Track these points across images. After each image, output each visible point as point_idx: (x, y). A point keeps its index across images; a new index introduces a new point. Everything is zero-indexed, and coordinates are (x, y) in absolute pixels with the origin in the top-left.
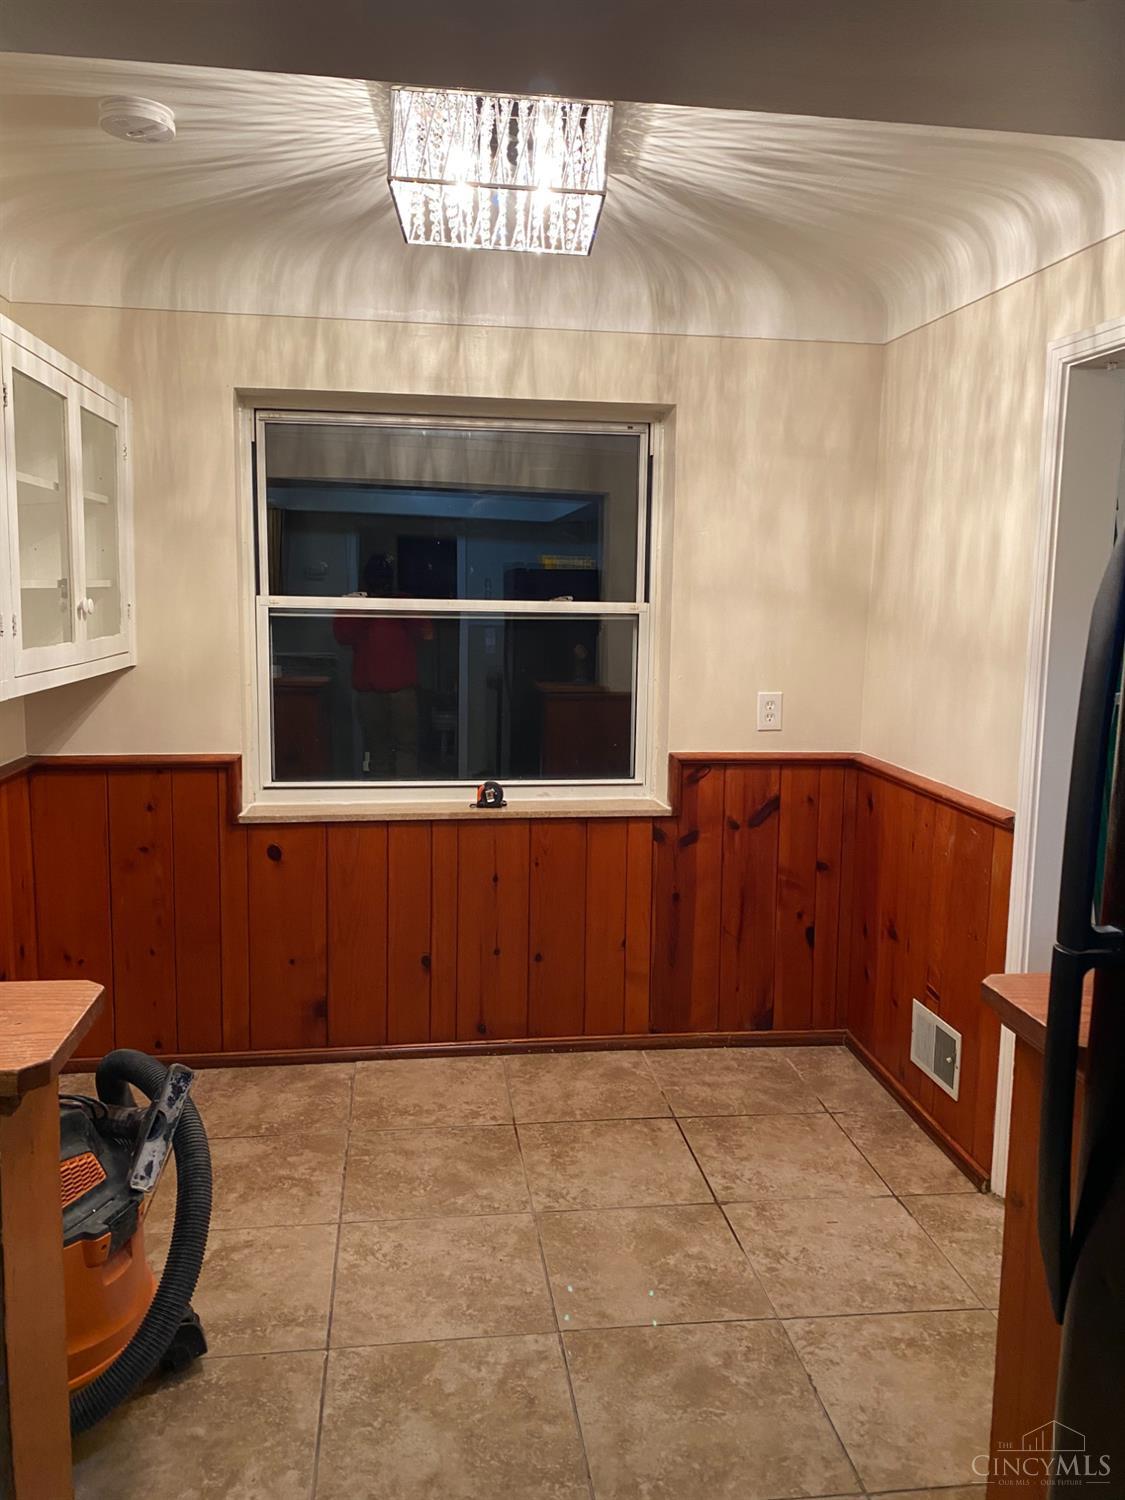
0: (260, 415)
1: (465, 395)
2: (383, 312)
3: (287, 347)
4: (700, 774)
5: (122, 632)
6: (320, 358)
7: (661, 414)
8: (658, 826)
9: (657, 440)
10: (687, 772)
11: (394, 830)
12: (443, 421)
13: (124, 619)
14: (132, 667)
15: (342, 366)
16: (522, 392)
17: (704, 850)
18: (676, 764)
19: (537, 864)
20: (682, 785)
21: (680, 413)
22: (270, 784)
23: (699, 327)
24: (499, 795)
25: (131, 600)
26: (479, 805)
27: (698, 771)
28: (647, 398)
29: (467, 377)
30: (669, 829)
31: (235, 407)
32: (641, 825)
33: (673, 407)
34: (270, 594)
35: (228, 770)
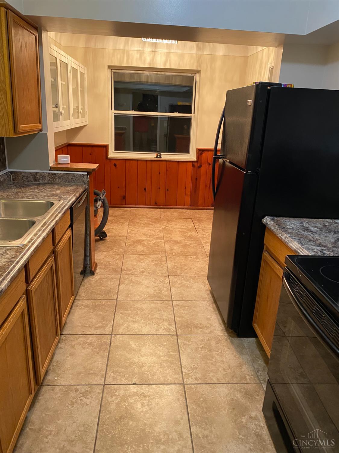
0: (113, 70)
1: (155, 67)
2: (138, 49)
3: (119, 56)
4: (203, 152)
5: (86, 117)
6: (125, 59)
7: (198, 72)
8: (193, 163)
9: (197, 78)
10: (200, 152)
11: (139, 162)
12: (151, 72)
13: (86, 115)
14: (87, 125)
15: (130, 61)
16: (168, 67)
17: (203, 169)
18: (198, 150)
19: (168, 171)
20: (199, 155)
21: (202, 72)
22: (114, 151)
23: (206, 52)
24: (160, 156)
25: (87, 111)
26: (156, 158)
27: (202, 152)
28: (195, 69)
29: (156, 64)
30: (196, 164)
31: (108, 69)
32: (190, 163)
33: (200, 70)
34: (114, 110)
35: (106, 147)
